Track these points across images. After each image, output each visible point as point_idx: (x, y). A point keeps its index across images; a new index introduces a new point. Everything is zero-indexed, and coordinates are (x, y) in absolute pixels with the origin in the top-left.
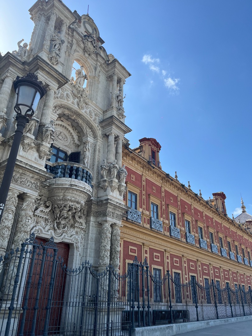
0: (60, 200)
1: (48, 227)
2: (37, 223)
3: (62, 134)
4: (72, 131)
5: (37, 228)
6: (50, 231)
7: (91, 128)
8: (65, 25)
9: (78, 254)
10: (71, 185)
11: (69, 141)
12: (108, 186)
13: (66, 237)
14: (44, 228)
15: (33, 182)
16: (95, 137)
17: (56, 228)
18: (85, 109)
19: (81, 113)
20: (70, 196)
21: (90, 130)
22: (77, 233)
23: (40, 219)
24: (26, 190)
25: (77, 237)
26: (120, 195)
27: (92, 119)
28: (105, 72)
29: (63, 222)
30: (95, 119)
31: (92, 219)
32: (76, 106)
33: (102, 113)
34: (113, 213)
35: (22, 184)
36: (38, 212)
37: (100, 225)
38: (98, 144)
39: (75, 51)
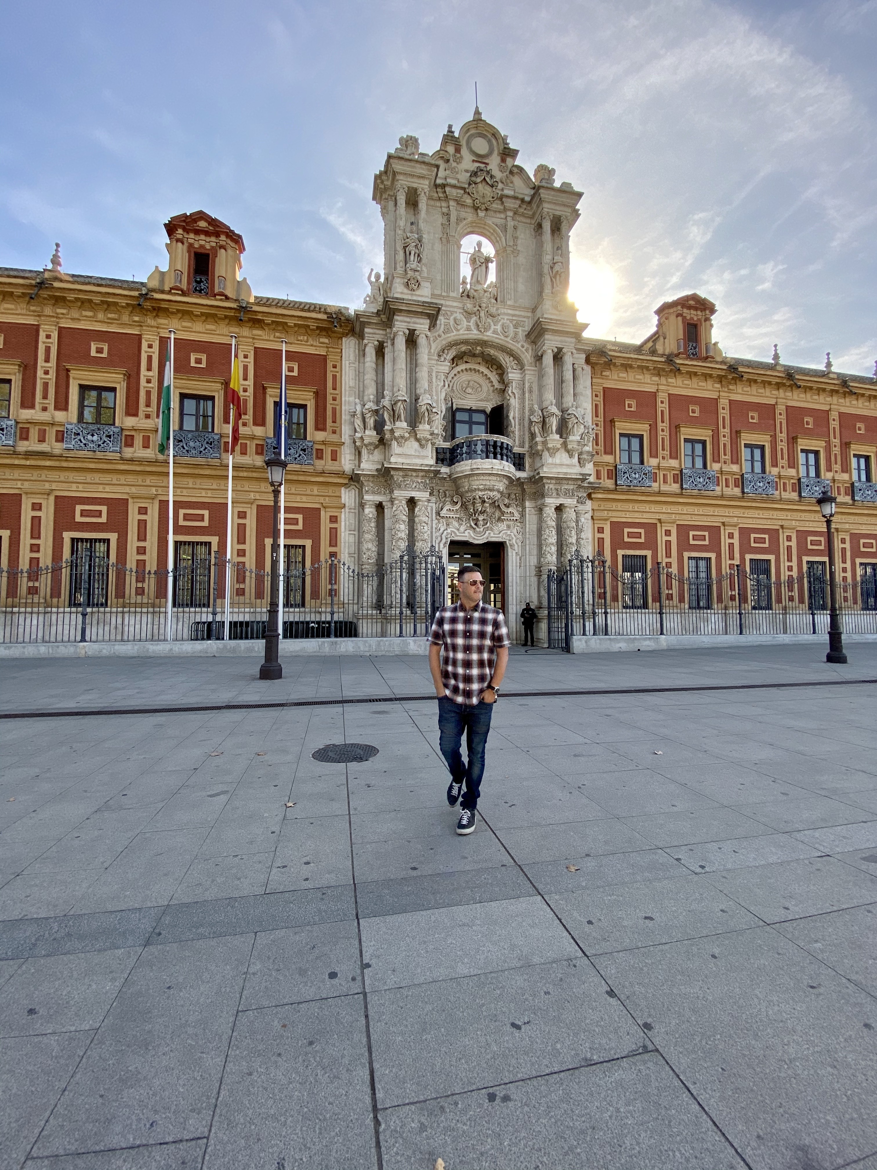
0: (467, 492)
1: (462, 528)
2: (448, 525)
3: (471, 383)
4: (486, 371)
5: (449, 531)
6: (466, 532)
7: (511, 354)
8: (423, 194)
9: (514, 554)
10: (472, 470)
11: (485, 389)
12: (543, 451)
13: (492, 535)
14: (458, 530)
15: (420, 481)
16: (521, 366)
17: (474, 526)
18: (493, 327)
19: (485, 338)
20: (476, 483)
21: (512, 358)
22: (508, 527)
23: (450, 520)
24: (413, 494)
25: (509, 532)
26: (571, 456)
27: (508, 339)
28: (528, 221)
29: (481, 518)
30: (516, 334)
31: (527, 504)
32: (475, 332)
33: (530, 314)
34: (557, 490)
35: (406, 488)
36: (444, 513)
37: (540, 510)
38: (527, 377)
39: (459, 220)
